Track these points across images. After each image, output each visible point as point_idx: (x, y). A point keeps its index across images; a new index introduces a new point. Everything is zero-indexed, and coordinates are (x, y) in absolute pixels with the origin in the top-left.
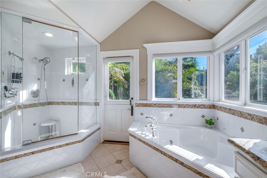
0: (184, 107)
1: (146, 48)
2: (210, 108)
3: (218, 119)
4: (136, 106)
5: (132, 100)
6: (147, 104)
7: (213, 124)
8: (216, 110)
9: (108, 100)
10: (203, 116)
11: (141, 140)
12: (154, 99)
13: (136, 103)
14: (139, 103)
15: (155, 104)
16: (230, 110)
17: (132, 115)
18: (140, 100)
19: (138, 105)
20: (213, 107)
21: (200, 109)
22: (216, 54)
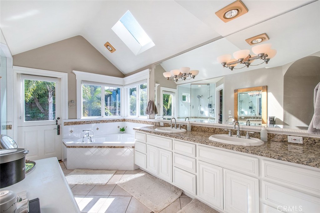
0: (107, 122)
1: (76, 74)
2: (122, 121)
3: (127, 127)
4: (64, 125)
5: (58, 120)
6: (76, 122)
7: (124, 130)
8: (126, 122)
9: (24, 121)
10: (119, 127)
11: (82, 147)
12: (84, 118)
13: (64, 122)
14: (69, 122)
15: (84, 122)
16: (132, 120)
17: (59, 133)
18: (69, 119)
19: (67, 124)
20: (124, 120)
21: (117, 122)
22: (125, 87)
